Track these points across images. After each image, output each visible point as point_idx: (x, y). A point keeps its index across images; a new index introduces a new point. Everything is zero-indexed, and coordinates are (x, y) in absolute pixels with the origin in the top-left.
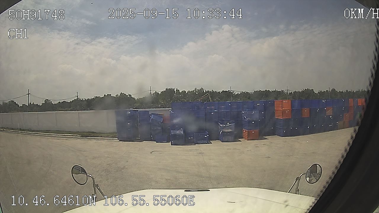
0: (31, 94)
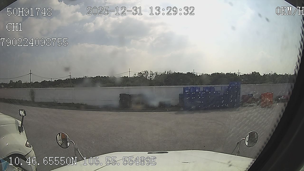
0: (32, 73)
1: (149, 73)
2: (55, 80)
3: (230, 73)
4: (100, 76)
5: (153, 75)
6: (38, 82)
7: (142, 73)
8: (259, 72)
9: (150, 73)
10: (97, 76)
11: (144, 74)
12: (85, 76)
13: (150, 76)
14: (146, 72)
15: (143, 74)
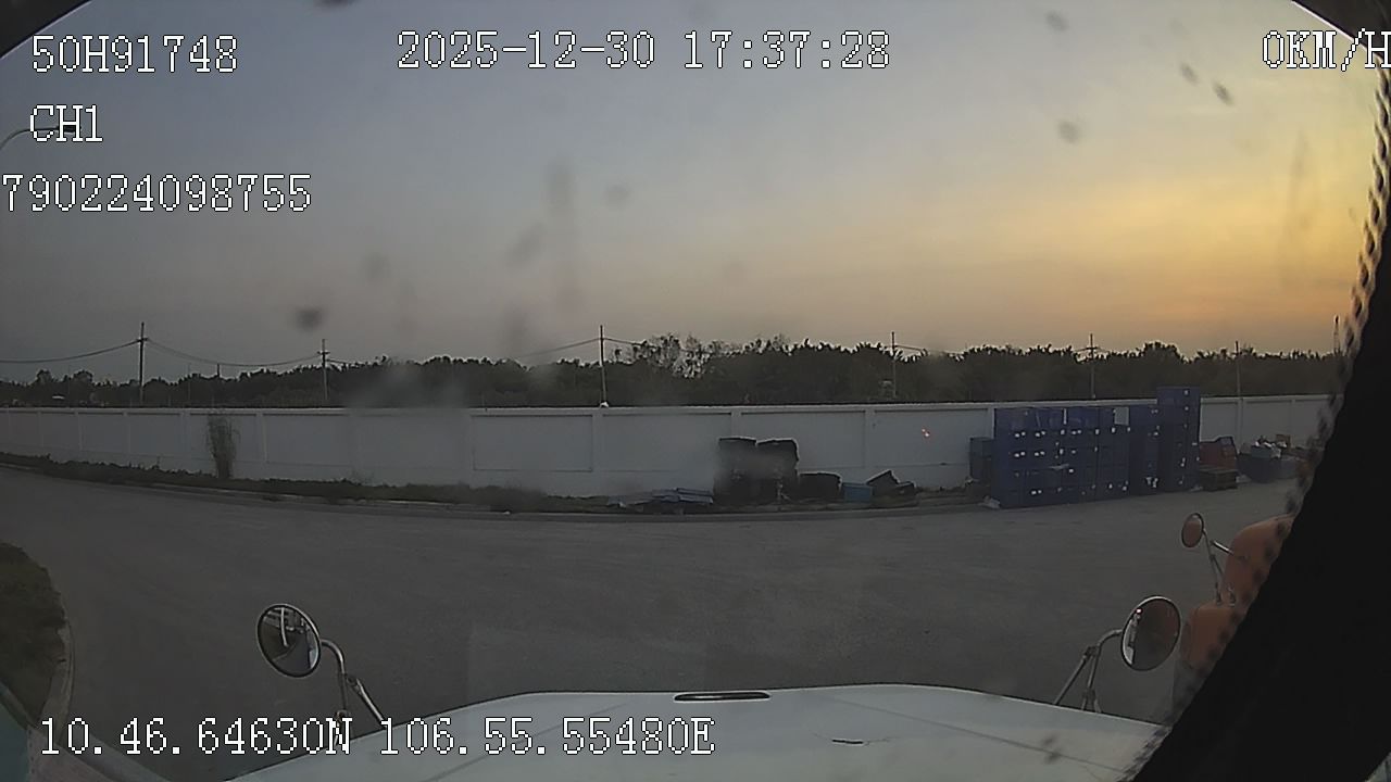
0: (151, 338)
1: (683, 347)
2: (244, 375)
3: (1047, 350)
4: (448, 359)
5: (701, 352)
6: (164, 382)
7: (651, 344)
8: (1176, 346)
9: (687, 347)
10: (437, 356)
11: (659, 348)
12: (384, 358)
13: (688, 361)
14: (671, 343)
15: (654, 350)
